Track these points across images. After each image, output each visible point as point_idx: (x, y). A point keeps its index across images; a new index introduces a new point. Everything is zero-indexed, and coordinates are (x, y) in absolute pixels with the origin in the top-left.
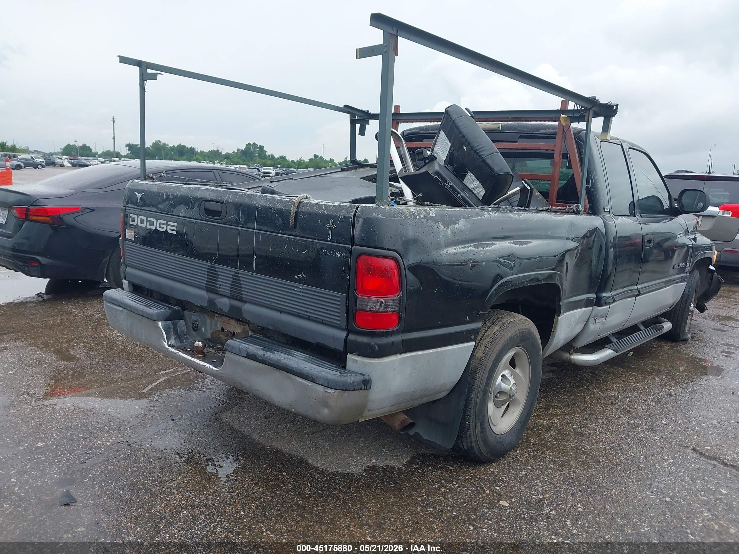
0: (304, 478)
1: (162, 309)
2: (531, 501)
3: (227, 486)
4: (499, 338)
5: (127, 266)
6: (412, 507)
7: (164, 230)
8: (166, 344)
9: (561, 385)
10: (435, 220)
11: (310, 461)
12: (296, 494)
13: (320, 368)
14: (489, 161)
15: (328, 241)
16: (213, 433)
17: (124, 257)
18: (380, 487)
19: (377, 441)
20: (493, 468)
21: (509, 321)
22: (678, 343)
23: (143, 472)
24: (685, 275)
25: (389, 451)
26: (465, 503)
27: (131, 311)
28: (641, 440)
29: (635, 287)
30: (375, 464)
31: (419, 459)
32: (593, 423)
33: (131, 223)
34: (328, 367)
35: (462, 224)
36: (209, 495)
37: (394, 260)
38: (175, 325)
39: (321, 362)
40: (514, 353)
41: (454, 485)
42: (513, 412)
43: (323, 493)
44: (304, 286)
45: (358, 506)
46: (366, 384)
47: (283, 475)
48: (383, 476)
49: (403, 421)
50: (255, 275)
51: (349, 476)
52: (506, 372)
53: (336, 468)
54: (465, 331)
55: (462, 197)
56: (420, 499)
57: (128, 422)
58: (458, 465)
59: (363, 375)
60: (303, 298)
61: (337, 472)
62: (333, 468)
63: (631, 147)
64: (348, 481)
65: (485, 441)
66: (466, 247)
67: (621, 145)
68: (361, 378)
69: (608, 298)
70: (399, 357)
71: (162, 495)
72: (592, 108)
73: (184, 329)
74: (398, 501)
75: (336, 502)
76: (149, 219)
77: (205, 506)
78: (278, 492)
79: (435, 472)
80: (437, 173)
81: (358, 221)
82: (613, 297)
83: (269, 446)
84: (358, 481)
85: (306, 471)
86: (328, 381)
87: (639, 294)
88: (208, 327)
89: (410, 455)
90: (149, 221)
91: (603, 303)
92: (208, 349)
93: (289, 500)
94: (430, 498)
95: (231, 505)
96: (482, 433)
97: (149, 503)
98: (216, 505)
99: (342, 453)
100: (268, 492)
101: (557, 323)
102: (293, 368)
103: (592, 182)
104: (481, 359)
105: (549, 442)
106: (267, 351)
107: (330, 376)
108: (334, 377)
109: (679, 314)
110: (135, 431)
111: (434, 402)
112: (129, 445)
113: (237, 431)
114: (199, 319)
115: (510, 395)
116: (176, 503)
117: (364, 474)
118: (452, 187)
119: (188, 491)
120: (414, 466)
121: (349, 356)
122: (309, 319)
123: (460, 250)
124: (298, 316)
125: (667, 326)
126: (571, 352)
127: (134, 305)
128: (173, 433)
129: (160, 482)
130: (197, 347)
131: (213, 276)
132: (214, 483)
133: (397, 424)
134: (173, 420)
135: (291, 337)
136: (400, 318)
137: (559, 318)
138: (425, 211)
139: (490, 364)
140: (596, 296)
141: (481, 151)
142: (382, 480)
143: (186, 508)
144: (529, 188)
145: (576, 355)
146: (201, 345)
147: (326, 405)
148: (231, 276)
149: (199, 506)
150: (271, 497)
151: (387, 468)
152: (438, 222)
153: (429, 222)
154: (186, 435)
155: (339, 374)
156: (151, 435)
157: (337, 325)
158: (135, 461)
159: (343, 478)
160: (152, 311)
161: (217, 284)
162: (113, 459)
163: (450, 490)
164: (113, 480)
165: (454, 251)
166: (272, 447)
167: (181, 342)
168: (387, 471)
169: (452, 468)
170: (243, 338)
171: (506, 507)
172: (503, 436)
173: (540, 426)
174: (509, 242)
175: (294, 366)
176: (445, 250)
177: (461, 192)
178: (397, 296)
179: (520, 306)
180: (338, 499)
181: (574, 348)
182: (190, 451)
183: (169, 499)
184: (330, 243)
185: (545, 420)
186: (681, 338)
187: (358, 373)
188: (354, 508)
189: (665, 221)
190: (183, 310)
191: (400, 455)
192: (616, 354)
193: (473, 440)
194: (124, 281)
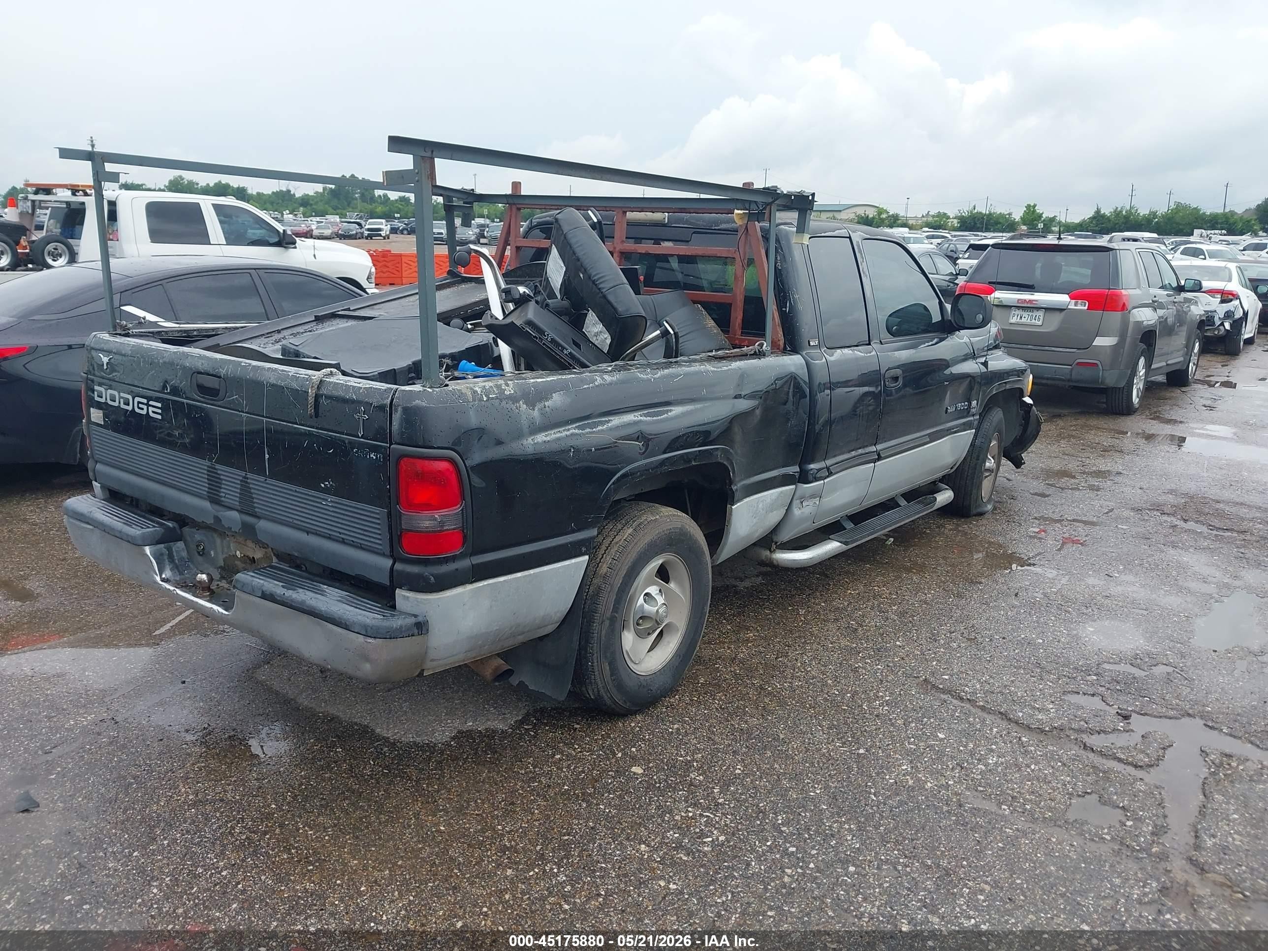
0: (365, 754)
1: (149, 527)
2: (674, 764)
3: (255, 771)
4: (633, 544)
5: (97, 462)
6: (510, 782)
7: (144, 412)
8: (158, 579)
9: (769, 595)
10: (513, 399)
11: (378, 730)
12: (352, 776)
13: (358, 610)
14: (611, 298)
15: (359, 437)
16: (242, 697)
17: (91, 449)
18: (472, 758)
19: (479, 695)
20: (635, 723)
21: (649, 519)
22: (969, 520)
23: (135, 761)
24: (972, 418)
25: (495, 708)
26: (584, 773)
27: (104, 531)
28: (855, 671)
29: (873, 448)
30: (470, 728)
31: (534, 717)
32: (796, 650)
33: (97, 399)
34: (369, 608)
35: (556, 400)
36: (229, 785)
37: (449, 461)
38: (169, 549)
39: (362, 602)
40: (660, 562)
41: (575, 749)
42: (669, 643)
43: (390, 772)
44: (334, 498)
45: (436, 787)
46: (421, 627)
47: (336, 752)
48: (479, 744)
49: (497, 668)
50: (269, 481)
51: (431, 748)
52: (653, 590)
53: (413, 737)
54: (570, 543)
55: (570, 353)
56: (523, 772)
57: (116, 690)
58: (587, 720)
59: (416, 616)
60: (333, 514)
61: (415, 743)
62: (410, 738)
63: (869, 237)
64: (428, 754)
65: (620, 686)
66: (564, 430)
67: (850, 238)
68: (413, 620)
69: (819, 470)
70: (469, 587)
71: (162, 790)
72: (774, 201)
73: (184, 554)
74: (493, 777)
75: (406, 783)
76: (122, 395)
77: (222, 800)
78: (326, 775)
79: (553, 732)
80: (530, 323)
81: (396, 411)
82: (828, 468)
83: (322, 713)
84: (442, 753)
85: (369, 745)
86: (365, 627)
87: (880, 458)
88: (219, 550)
89: (524, 711)
90: (122, 398)
91: (811, 478)
92: (219, 583)
93: (340, 784)
94: (537, 769)
95: (258, 796)
96: (612, 675)
97: (142, 801)
98: (238, 798)
99: (426, 716)
100: (313, 776)
101: (731, 514)
102: (321, 611)
103: (790, 303)
104: (605, 577)
105: (725, 681)
106: (288, 589)
107: (368, 621)
108: (373, 621)
109: (967, 476)
110: (126, 702)
111: (541, 638)
112: (116, 723)
113: (277, 693)
114: (205, 539)
115: (656, 621)
116: (180, 799)
117: (452, 743)
118: (553, 341)
119: (198, 782)
120: (526, 727)
121: (398, 591)
122: (343, 542)
123: (554, 436)
124: (330, 538)
125: (945, 497)
126: (772, 550)
127: (108, 523)
128: (183, 702)
129: (159, 773)
130: (200, 582)
131: (214, 481)
132: (237, 769)
133: (488, 673)
134: (184, 682)
135: (324, 567)
136: (465, 537)
137: (733, 507)
138: (498, 387)
139: (618, 582)
140: (799, 470)
141: (601, 283)
142: (477, 749)
143: (195, 804)
144: (672, 332)
145: (779, 553)
146: (206, 579)
147: (366, 659)
148: (239, 482)
149: (214, 801)
150: (316, 782)
151: (487, 732)
152: (518, 401)
153: (504, 402)
154: (201, 704)
155: (382, 617)
156: (149, 708)
157: (379, 551)
158: (124, 746)
159: (421, 750)
160: (135, 532)
161: (220, 492)
162: (91, 745)
163: (568, 757)
164: (92, 774)
165: (545, 439)
166: (326, 714)
167: (181, 573)
168: (485, 736)
169: (578, 726)
170: (259, 570)
171: (638, 774)
172: (651, 677)
173: (720, 658)
174: (636, 414)
175: (323, 609)
176: (530, 440)
177: (567, 347)
178: (457, 509)
179: (686, 491)
180: (409, 779)
181: (776, 543)
182: (206, 726)
183: (170, 794)
184: (362, 440)
185: (729, 648)
186: (974, 512)
187: (409, 614)
188: (430, 789)
189: (927, 344)
190: (181, 527)
191: (509, 713)
192: (845, 548)
193: (600, 686)
194: (94, 483)
